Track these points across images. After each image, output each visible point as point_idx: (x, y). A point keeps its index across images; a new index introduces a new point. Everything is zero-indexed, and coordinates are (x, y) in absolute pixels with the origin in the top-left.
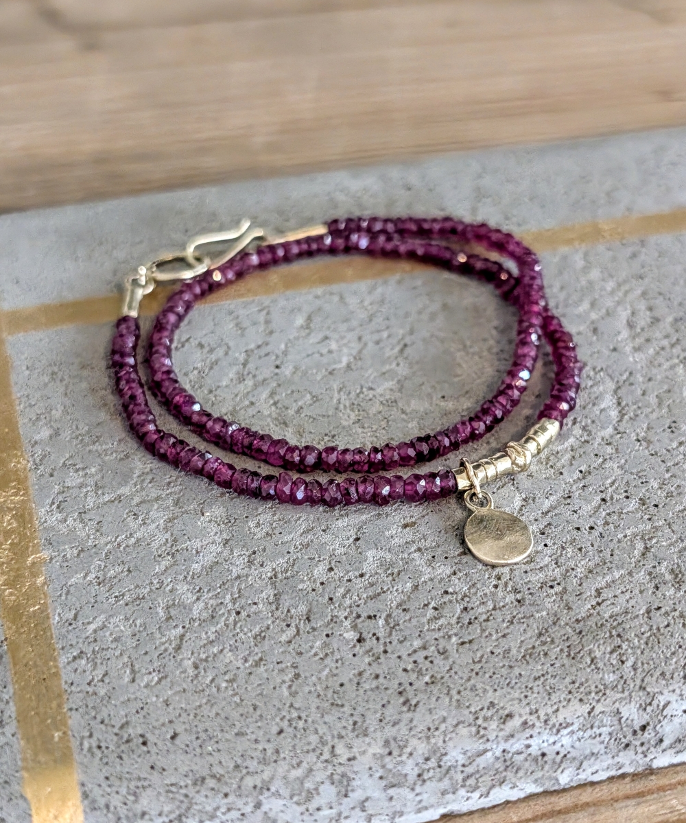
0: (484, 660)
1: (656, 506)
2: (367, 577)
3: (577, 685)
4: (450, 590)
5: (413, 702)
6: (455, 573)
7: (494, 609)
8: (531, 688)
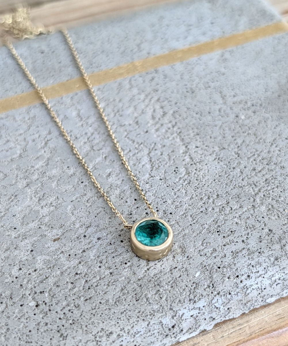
0: (97, 308)
1: (171, 213)
2: (38, 271)
3: (141, 313)
4: (79, 272)
5: (65, 335)
6: (80, 263)
7: (100, 279)
8: (120, 319)
